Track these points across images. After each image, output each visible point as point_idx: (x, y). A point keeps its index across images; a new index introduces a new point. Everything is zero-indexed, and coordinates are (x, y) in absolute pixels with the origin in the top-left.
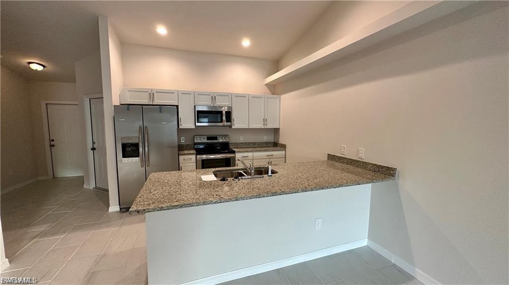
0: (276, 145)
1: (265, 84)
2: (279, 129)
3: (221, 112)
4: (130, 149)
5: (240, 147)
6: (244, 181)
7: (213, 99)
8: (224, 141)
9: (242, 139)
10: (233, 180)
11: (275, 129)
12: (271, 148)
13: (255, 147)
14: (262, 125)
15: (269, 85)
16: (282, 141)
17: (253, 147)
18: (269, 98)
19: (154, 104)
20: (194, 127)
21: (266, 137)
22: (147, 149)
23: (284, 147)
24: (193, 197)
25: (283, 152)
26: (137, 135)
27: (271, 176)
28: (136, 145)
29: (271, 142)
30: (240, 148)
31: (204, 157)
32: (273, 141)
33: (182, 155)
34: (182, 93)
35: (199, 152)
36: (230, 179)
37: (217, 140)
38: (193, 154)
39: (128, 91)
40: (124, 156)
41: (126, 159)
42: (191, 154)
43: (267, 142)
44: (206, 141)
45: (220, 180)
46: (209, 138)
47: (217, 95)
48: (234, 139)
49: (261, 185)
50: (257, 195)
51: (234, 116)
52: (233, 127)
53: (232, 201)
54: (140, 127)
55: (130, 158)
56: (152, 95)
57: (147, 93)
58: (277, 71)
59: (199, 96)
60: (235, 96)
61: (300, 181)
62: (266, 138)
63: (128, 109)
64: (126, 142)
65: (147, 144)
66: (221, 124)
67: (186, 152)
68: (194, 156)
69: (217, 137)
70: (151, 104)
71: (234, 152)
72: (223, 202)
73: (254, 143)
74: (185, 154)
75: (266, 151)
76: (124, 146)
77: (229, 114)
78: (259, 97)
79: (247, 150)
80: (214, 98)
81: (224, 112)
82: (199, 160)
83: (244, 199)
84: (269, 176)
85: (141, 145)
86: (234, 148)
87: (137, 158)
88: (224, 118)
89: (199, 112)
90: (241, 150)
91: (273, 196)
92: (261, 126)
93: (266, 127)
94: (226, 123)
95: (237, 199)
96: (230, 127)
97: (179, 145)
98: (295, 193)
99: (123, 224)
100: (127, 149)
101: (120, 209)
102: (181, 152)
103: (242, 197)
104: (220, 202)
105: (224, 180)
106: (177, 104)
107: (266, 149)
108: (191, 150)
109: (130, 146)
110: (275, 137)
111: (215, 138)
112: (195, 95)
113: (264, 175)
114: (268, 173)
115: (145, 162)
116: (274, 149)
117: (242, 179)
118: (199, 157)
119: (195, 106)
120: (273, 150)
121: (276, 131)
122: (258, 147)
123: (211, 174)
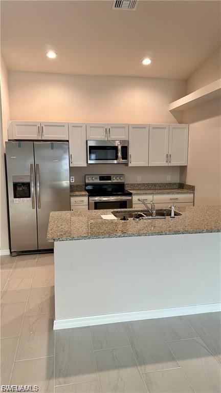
0: (181, 186)
1: (170, 111)
2: (187, 166)
3: (116, 148)
4: (21, 189)
5: (137, 188)
6: (145, 221)
7: (108, 132)
8: (119, 181)
9: (139, 179)
10: (134, 219)
11: (181, 167)
12: (176, 191)
13: (155, 189)
14: (165, 162)
15: (174, 112)
16: (189, 181)
17: (153, 189)
18: (176, 128)
19: (43, 139)
20: (85, 165)
21: (170, 176)
22: (38, 189)
23: (192, 189)
24: (98, 231)
25: (192, 195)
26: (28, 173)
27: (174, 217)
28: (28, 185)
29: (175, 184)
30: (138, 190)
31: (97, 199)
32: (178, 182)
33: (74, 196)
34: (73, 126)
35: (92, 193)
36: (131, 219)
37: (111, 180)
38: (85, 195)
39: (17, 125)
40: (15, 197)
41: (17, 199)
42: (83, 195)
43: (170, 184)
44: (98, 181)
45: (121, 219)
46: (102, 178)
47: (112, 127)
48: (130, 179)
49: (162, 224)
50: (159, 233)
51: (131, 151)
52: (130, 165)
53: (135, 236)
54: (31, 165)
55: (21, 199)
56: (41, 130)
57: (36, 127)
58: (185, 94)
59: (91, 129)
60: (133, 128)
61: (206, 223)
62: (169, 178)
63: (19, 146)
64: (17, 181)
65: (38, 184)
66: (115, 162)
67: (77, 193)
68: (87, 198)
69: (110, 177)
70: (40, 139)
71: (130, 194)
72: (126, 237)
73: (155, 185)
74: (77, 196)
75: (168, 193)
76: (16, 185)
77: (125, 150)
78: (163, 128)
79: (146, 192)
80: (108, 130)
81: (120, 147)
82: (91, 203)
83: (146, 235)
84: (173, 217)
85: (33, 185)
86: (131, 190)
87: (29, 199)
88: (120, 154)
89: (91, 148)
90: (139, 192)
91: (175, 234)
92: (164, 164)
93: (170, 165)
94: (121, 161)
95: (139, 235)
96: (126, 164)
97: (70, 185)
98: (200, 233)
99: (16, 267)
100: (18, 189)
101: (11, 252)
102: (72, 194)
103: (144, 233)
104: (124, 237)
105: (124, 219)
106: (68, 139)
107: (169, 191)
108: (82, 191)
109: (20, 186)
110: (181, 176)
111: (109, 178)
112: (87, 127)
113: (167, 217)
114: (171, 215)
115: (37, 204)
116: (180, 191)
117: (143, 219)
118: (91, 199)
119: (87, 141)
120: (178, 193)
121: (183, 169)
122: (160, 189)
123: (110, 214)
